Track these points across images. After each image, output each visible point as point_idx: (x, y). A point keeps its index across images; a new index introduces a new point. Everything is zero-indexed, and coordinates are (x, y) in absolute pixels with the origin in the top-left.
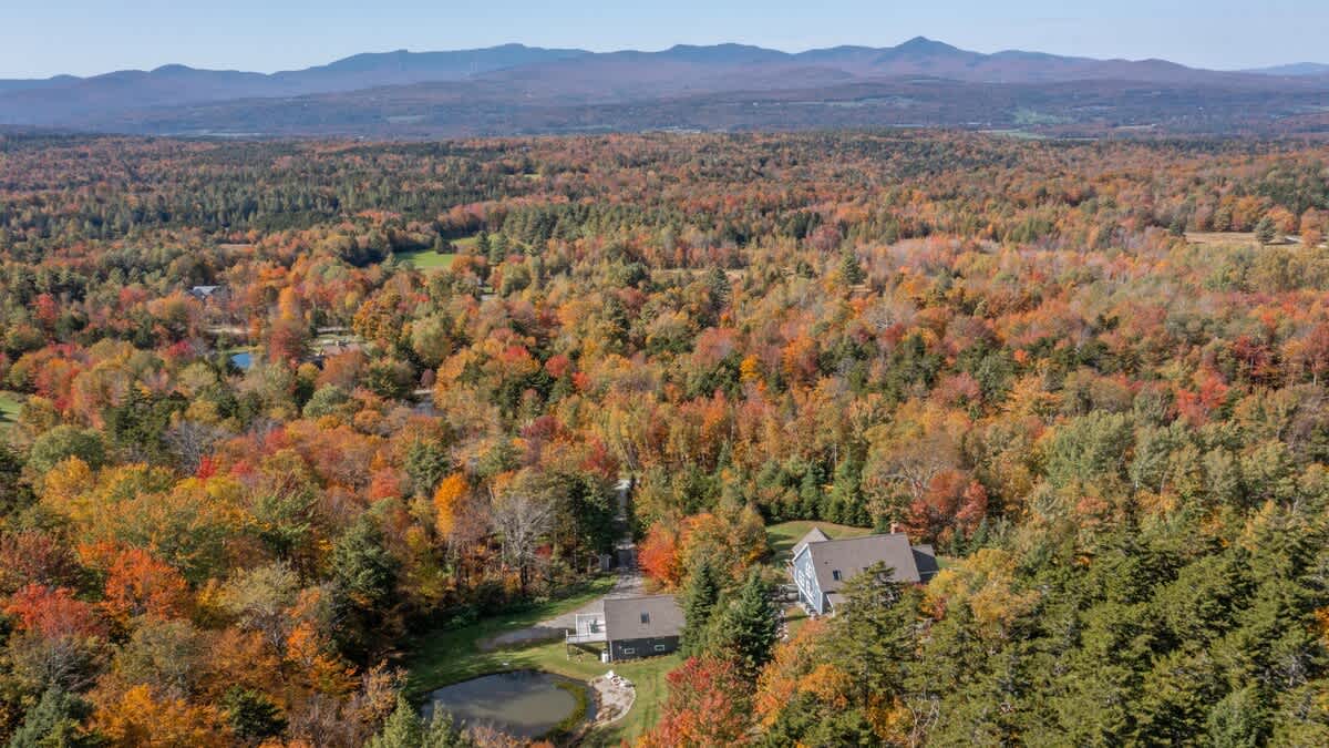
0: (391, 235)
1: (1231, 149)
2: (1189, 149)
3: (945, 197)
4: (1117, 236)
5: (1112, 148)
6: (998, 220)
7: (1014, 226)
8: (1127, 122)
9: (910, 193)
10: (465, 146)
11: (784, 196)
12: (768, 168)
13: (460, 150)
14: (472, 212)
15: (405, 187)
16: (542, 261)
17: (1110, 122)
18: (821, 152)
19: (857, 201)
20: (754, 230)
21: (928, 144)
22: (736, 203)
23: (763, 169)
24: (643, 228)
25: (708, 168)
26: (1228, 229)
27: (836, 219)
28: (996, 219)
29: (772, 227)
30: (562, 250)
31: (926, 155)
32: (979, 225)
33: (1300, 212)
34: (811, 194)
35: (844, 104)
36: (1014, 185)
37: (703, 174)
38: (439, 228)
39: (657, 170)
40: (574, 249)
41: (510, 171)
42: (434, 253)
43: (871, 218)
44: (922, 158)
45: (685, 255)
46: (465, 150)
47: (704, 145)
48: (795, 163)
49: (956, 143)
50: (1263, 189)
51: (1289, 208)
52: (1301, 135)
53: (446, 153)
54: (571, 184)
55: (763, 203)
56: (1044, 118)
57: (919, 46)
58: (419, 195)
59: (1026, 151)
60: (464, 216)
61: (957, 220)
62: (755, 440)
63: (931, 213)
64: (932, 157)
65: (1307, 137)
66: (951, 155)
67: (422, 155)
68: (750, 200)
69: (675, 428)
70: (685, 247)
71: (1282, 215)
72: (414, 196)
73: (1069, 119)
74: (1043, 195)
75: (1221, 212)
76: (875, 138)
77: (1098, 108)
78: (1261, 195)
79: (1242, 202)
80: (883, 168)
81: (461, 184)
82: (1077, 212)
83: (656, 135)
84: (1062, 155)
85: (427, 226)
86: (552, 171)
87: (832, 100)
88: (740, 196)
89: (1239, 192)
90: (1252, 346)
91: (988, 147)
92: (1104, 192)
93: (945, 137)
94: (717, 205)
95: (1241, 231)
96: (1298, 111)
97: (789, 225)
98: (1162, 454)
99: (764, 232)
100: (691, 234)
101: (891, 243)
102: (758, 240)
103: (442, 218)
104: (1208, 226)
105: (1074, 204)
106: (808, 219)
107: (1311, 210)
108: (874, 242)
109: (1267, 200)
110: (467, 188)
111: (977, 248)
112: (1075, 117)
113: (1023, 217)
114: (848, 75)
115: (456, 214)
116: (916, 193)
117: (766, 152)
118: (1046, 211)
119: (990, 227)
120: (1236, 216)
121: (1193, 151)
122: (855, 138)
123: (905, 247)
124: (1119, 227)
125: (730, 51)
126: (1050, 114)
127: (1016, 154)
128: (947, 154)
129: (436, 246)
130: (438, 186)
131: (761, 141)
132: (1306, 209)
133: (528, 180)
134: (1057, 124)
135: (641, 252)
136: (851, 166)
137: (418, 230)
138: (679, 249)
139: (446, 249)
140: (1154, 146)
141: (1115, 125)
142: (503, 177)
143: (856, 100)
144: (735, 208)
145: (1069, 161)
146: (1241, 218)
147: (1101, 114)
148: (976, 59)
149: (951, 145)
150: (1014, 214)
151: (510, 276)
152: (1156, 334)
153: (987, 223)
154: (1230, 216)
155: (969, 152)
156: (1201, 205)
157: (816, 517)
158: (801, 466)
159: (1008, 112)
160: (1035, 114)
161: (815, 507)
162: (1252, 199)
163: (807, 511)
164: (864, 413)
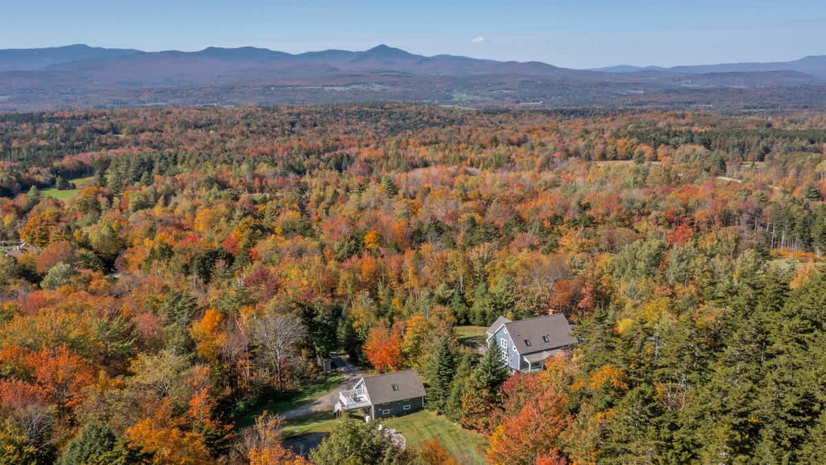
0: (18, 176)
1: (594, 115)
2: (569, 115)
3: (431, 143)
4: (553, 163)
5: (523, 115)
6: (473, 155)
7: (484, 159)
8: (525, 100)
9: (407, 142)
10: (56, 115)
11: (320, 144)
12: (297, 128)
13: (52, 118)
14: (80, 160)
15: (15, 144)
16: (155, 189)
17: (515, 100)
18: (331, 118)
19: (372, 146)
20: (306, 166)
21: (403, 113)
22: (286, 149)
23: (293, 129)
24: (225, 166)
25: (254, 128)
26: (615, 159)
27: (362, 157)
28: (472, 155)
29: (319, 164)
30: (168, 181)
31: (404, 120)
32: (461, 159)
33: (655, 147)
34: (338, 143)
35: (336, 88)
36: (474, 136)
37: (251, 132)
38: (55, 171)
39: (216, 130)
40: (176, 181)
41: (101, 132)
42: (56, 190)
43: (386, 157)
44: (401, 122)
45: (261, 182)
46: (57, 118)
47: (244, 114)
48: (315, 125)
49: (422, 111)
50: (632, 134)
51: (649, 145)
52: (634, 107)
53: (41, 121)
54: (152, 140)
55: (305, 149)
56: (471, 97)
57: (382, 51)
58: (28, 150)
59: (469, 117)
60: (73, 163)
61: (445, 157)
62: (400, 281)
63: (427, 153)
64: (408, 121)
65: (638, 108)
66: (421, 120)
67: (22, 122)
68: (296, 147)
69: (344, 276)
70: (261, 178)
71: (647, 149)
72: (24, 150)
73: (488, 98)
74: (495, 142)
75: (610, 148)
76: (366, 109)
77: (505, 91)
78: (631, 137)
79: (620, 142)
80: (376, 128)
81: (62, 141)
82: (521, 150)
83: (206, 108)
84: (493, 119)
85: (45, 170)
86: (133, 131)
87: (327, 86)
88: (287, 144)
89: (617, 135)
90: (677, 215)
91: (443, 114)
92: (533, 138)
93: (413, 108)
94: (273, 151)
95: (623, 159)
96: (625, 94)
97: (331, 162)
98: (686, 262)
99: (313, 167)
100: (263, 169)
101: (407, 171)
102: (310, 173)
103: (56, 164)
104: (603, 157)
105: (519, 145)
106: (342, 158)
107: (662, 145)
108: (393, 172)
109: (635, 140)
110: (68, 144)
111: (466, 172)
112: (492, 97)
113: (489, 153)
114: (335, 69)
115: (67, 161)
116: (411, 141)
117: (292, 118)
118: (502, 149)
119: (469, 160)
120: (618, 150)
121: (572, 116)
122: (353, 109)
123: (419, 173)
124: (553, 157)
125: (249, 52)
126: (475, 95)
127: (463, 119)
128: (418, 118)
129: (58, 184)
130: (42, 143)
131: (285, 111)
132: (659, 145)
133: (117, 138)
134: (481, 101)
135: (228, 182)
136: (354, 128)
137: (39, 173)
138: (257, 179)
139: (65, 186)
140: (548, 113)
141: (518, 102)
142: (97, 137)
143: (345, 86)
144: (286, 153)
145: (497, 123)
146: (622, 151)
147: (507, 95)
148: (422, 60)
149: (420, 113)
150: (482, 152)
151: (136, 199)
152: (620, 210)
153: (466, 159)
154: (615, 150)
155: (432, 118)
156: (597, 144)
157: (468, 323)
158: (448, 291)
159: (447, 94)
160: (465, 95)
161: (466, 316)
162: (625, 140)
163: (461, 319)
164: (481, 255)
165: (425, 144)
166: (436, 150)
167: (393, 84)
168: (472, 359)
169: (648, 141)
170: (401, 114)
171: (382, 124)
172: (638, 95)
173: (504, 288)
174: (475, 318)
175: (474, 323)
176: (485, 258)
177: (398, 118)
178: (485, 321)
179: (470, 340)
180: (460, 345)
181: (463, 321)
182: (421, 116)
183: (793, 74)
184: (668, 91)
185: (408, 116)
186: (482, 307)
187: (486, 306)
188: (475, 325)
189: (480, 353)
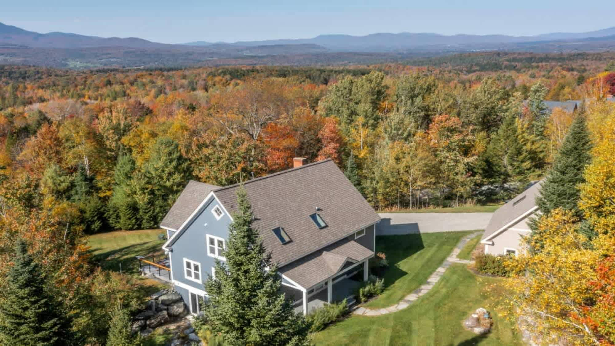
3: (49, 87)
8: (129, 66)
17: (121, 66)
28: (89, 93)
63: (45, 93)
73: (99, 65)
74: (109, 83)
77: (111, 60)
82: (134, 87)
93: (32, 69)
101: (24, 106)
112: (102, 64)
113: (105, 91)
118: (117, 88)
119: (87, 96)
123: (37, 105)
126: (87, 63)
134: (92, 67)
141: (124, 67)
147: (114, 62)
150: (98, 90)
156: (198, 81)
157: (106, 228)
158: (62, 179)
159: (63, 62)
160: (78, 63)
161: (101, 215)
162: (220, 78)
163: (93, 222)
164: (115, 122)
165: (43, 88)
166: (54, 92)
167: (13, 55)
168: (134, 304)
169: (239, 76)
170: (20, 73)
171: (3, 82)
172: (215, 61)
173: (164, 158)
174: (118, 217)
175: (118, 226)
176: (122, 126)
177: (19, 77)
178: (137, 219)
179: (117, 256)
180: (92, 271)
181: (97, 225)
182: (39, 75)
183: (313, 46)
184: (235, 58)
185: (27, 75)
186: (129, 196)
187: (135, 193)
188: (120, 229)
189: (148, 283)
